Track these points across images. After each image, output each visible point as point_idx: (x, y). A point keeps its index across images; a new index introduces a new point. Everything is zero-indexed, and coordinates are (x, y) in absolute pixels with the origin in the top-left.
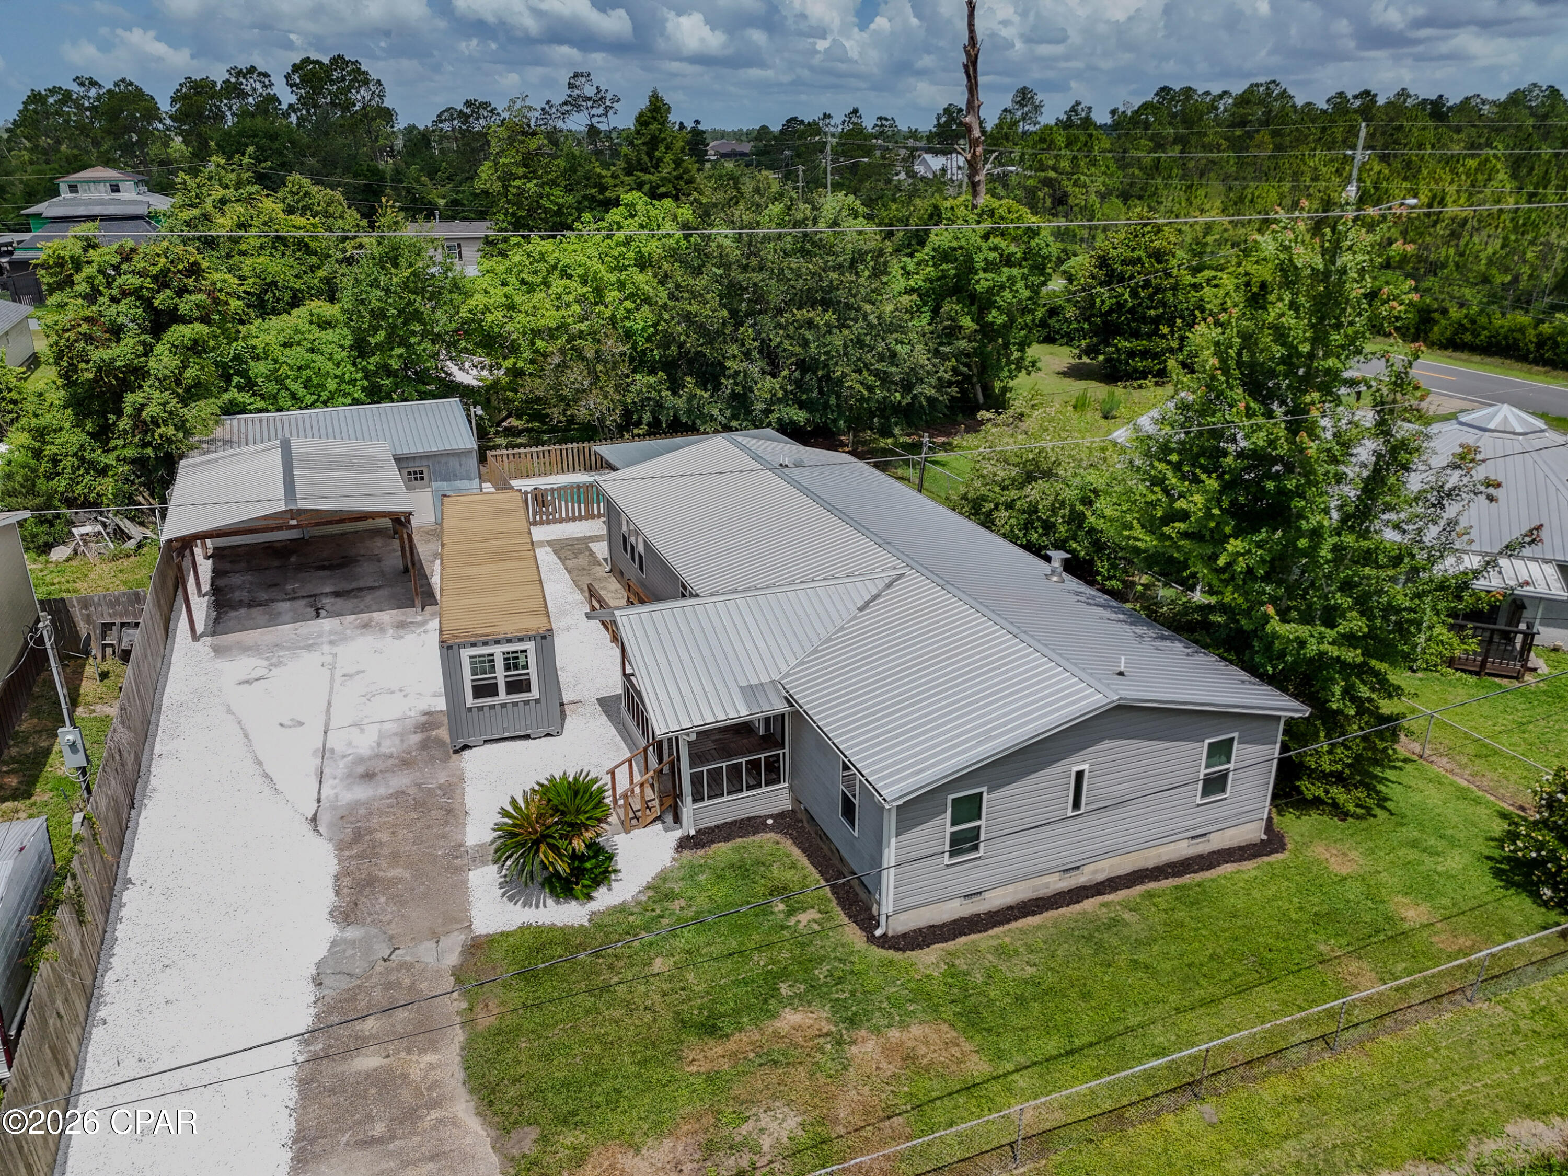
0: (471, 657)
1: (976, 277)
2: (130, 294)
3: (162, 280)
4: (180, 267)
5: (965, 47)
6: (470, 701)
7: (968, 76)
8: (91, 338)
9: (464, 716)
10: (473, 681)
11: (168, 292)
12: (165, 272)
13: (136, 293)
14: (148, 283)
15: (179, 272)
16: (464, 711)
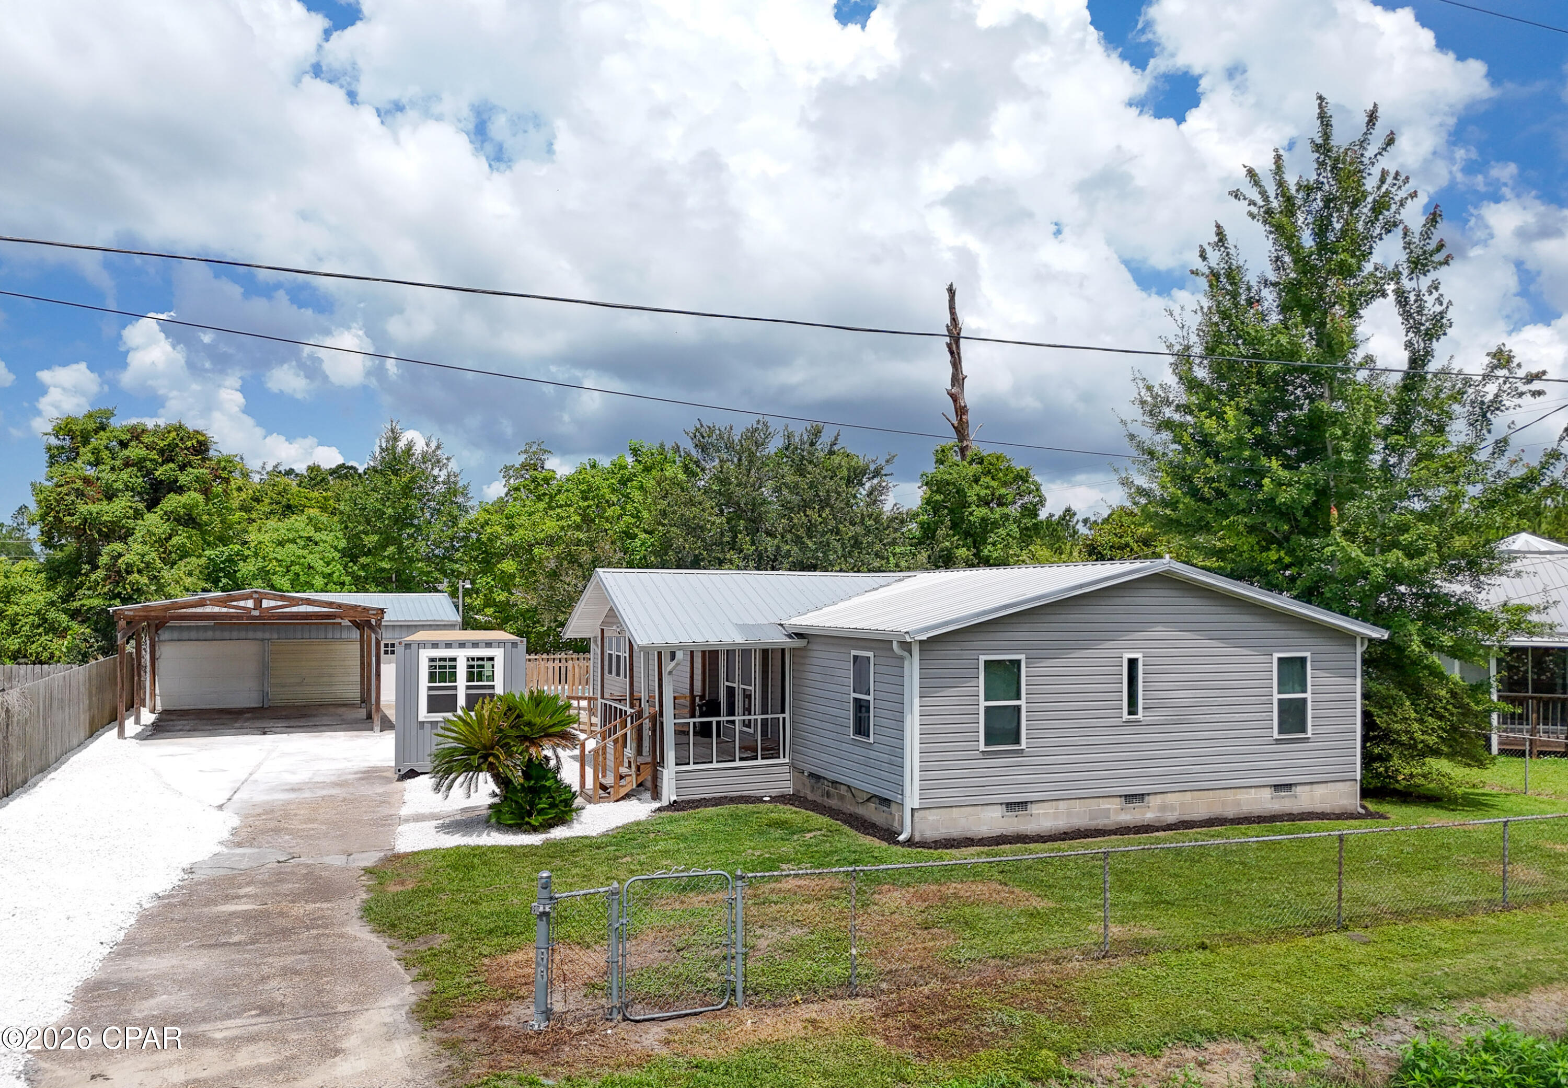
0: (432, 660)
1: (970, 510)
2: (133, 465)
3: (167, 454)
4: (189, 444)
5: (947, 326)
6: (423, 714)
7: (952, 353)
8: (83, 495)
9: (414, 732)
10: (430, 688)
11: (172, 465)
12: (172, 447)
13: (139, 464)
14: (154, 455)
15: (187, 449)
16: (414, 725)
